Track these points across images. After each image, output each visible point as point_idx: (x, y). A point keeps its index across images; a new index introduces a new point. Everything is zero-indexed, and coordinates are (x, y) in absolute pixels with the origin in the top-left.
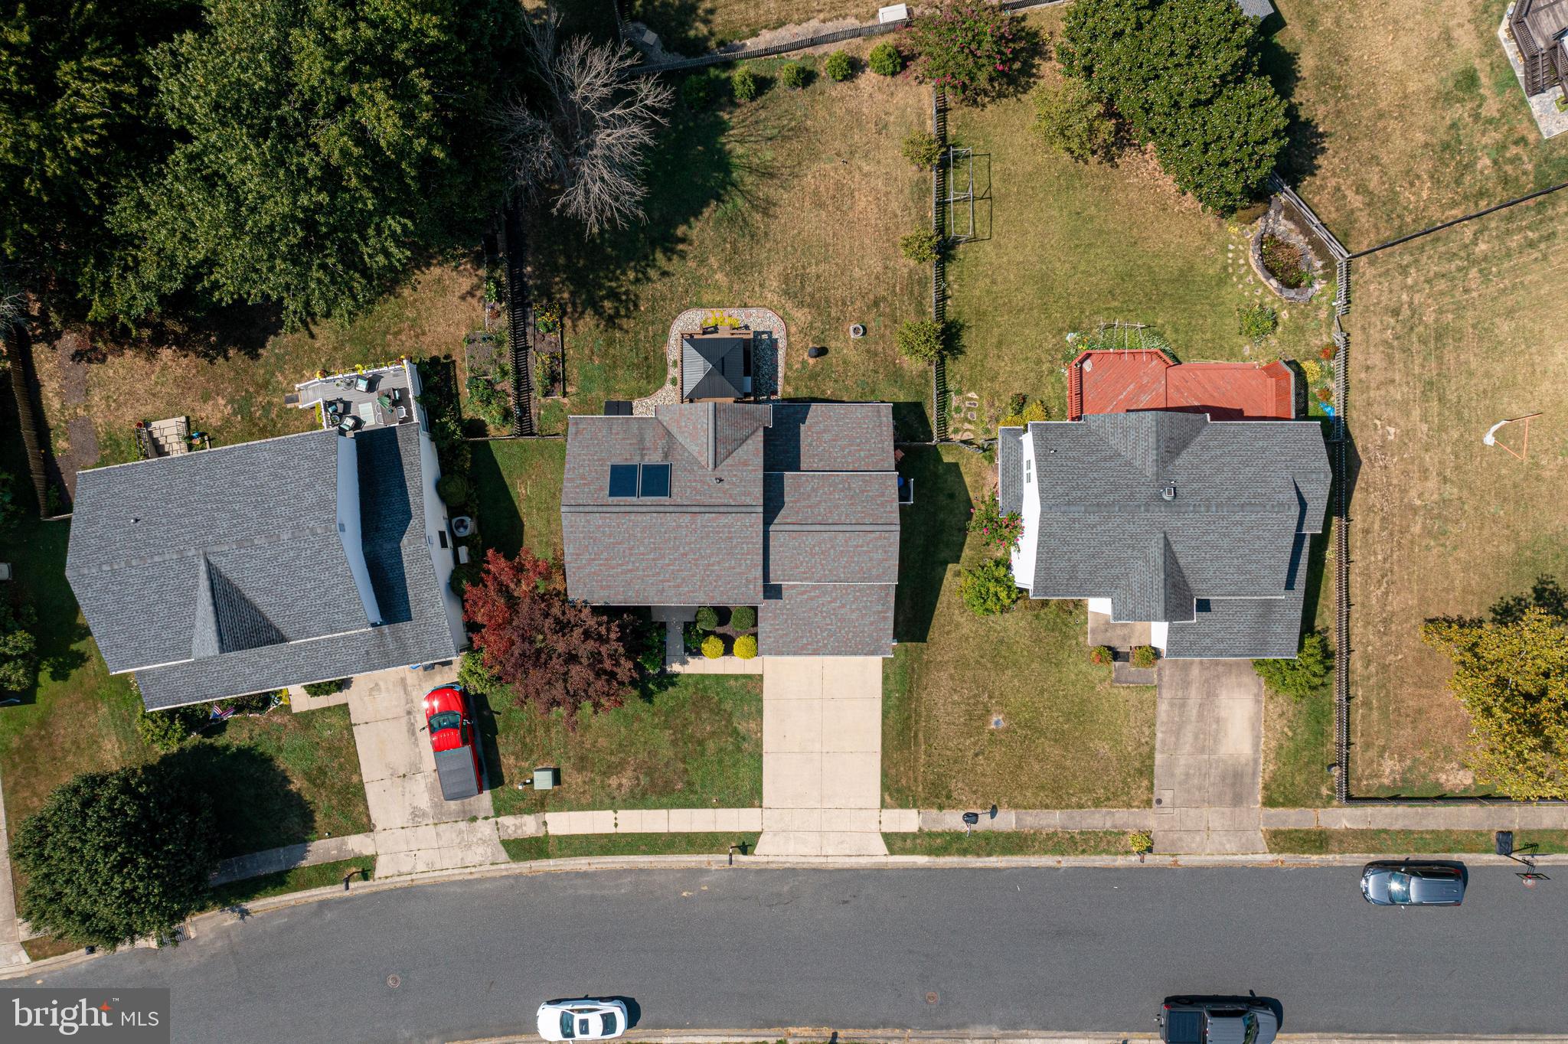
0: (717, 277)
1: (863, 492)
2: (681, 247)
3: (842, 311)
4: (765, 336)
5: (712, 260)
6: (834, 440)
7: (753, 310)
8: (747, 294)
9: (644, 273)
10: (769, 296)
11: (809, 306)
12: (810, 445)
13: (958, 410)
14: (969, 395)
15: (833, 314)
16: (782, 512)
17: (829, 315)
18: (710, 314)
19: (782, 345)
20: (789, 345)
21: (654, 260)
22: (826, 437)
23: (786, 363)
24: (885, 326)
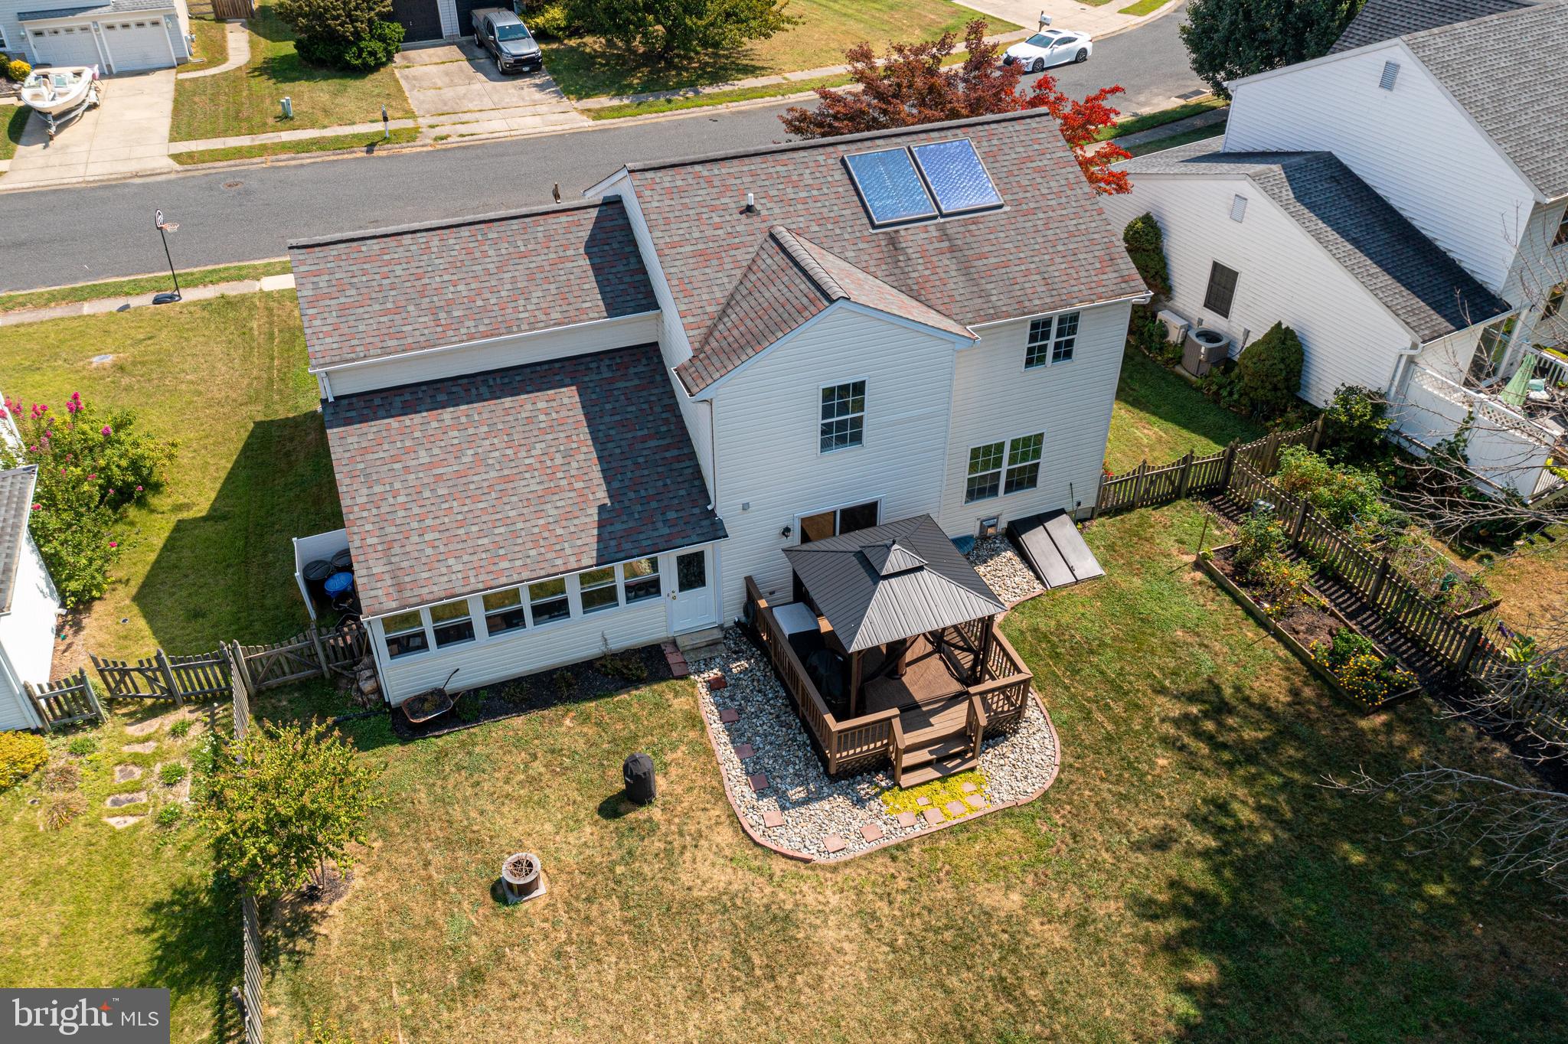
0: (1015, 896)
1: (398, 310)
2: (1170, 926)
3: (588, 920)
4: (797, 793)
5: (1058, 936)
6: (507, 479)
7: (866, 848)
8: (902, 884)
9: (1219, 831)
10: (834, 900)
11: (699, 905)
12: (568, 455)
13: (171, 779)
14: (132, 821)
15: (613, 905)
16: (585, 234)
17: (625, 899)
18: (978, 802)
19: (740, 790)
20: (719, 795)
21: (1216, 871)
22: (532, 484)
23: (710, 753)
24: (431, 923)
